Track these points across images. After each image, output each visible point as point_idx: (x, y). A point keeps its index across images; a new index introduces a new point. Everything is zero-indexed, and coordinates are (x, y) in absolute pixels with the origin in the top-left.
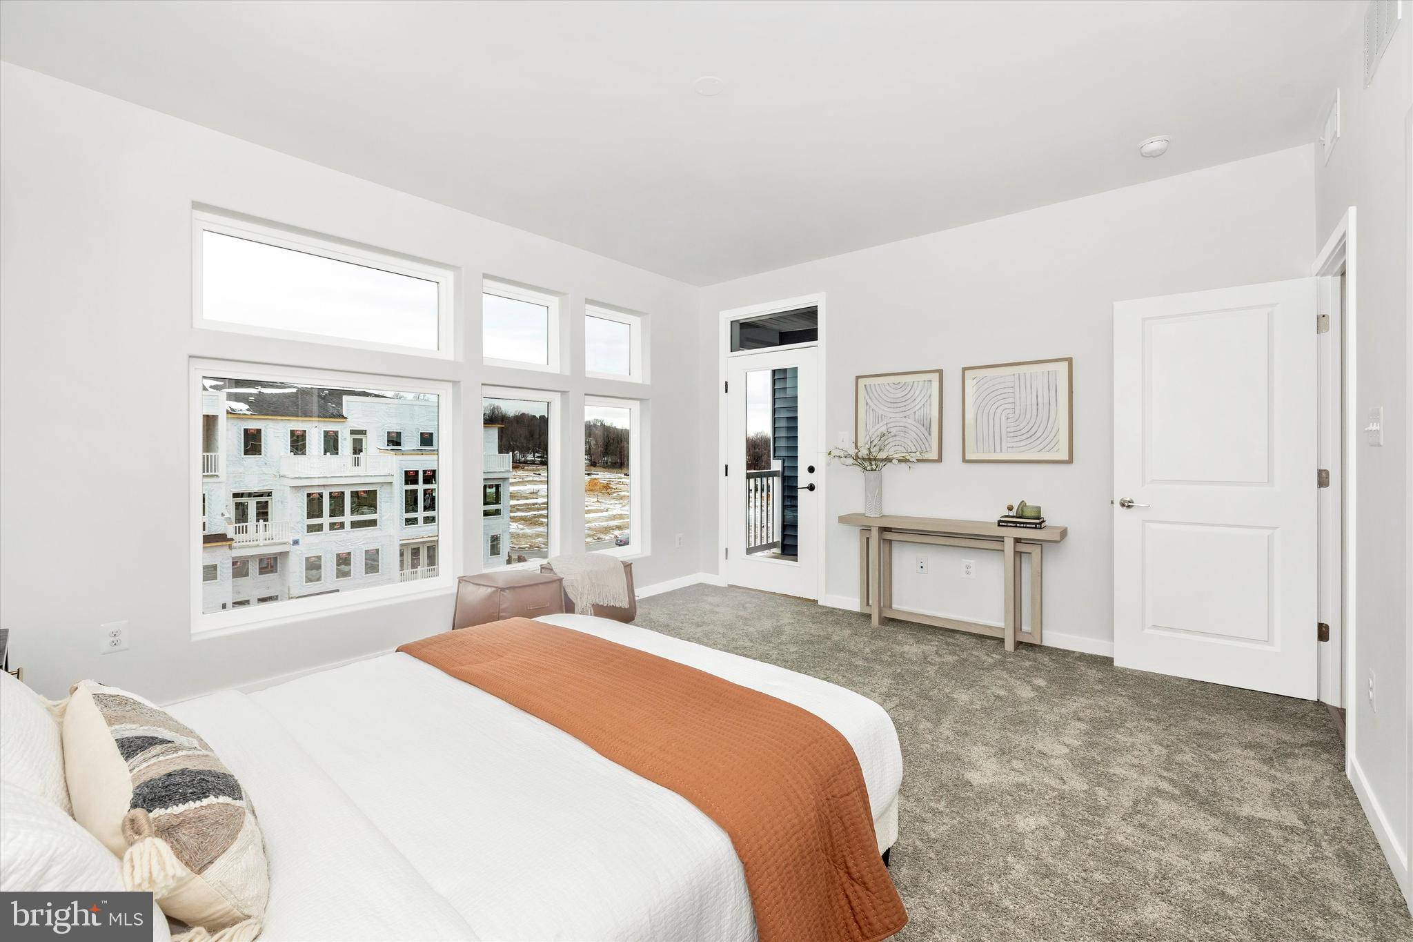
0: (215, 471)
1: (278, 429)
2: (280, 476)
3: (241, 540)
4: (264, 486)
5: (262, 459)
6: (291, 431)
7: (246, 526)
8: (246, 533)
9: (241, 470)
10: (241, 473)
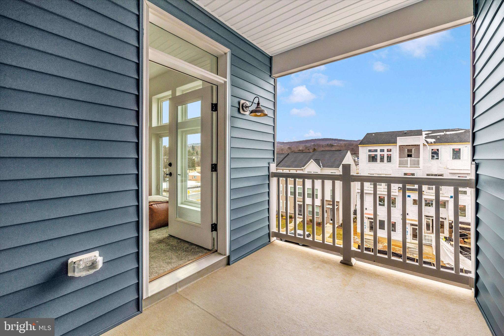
0: (419, 165)
1: (446, 149)
2: (447, 168)
3: (430, 193)
4: (440, 172)
5: (439, 161)
6: (453, 149)
7: (433, 187)
8: (433, 190)
9: (430, 165)
10: (430, 166)
